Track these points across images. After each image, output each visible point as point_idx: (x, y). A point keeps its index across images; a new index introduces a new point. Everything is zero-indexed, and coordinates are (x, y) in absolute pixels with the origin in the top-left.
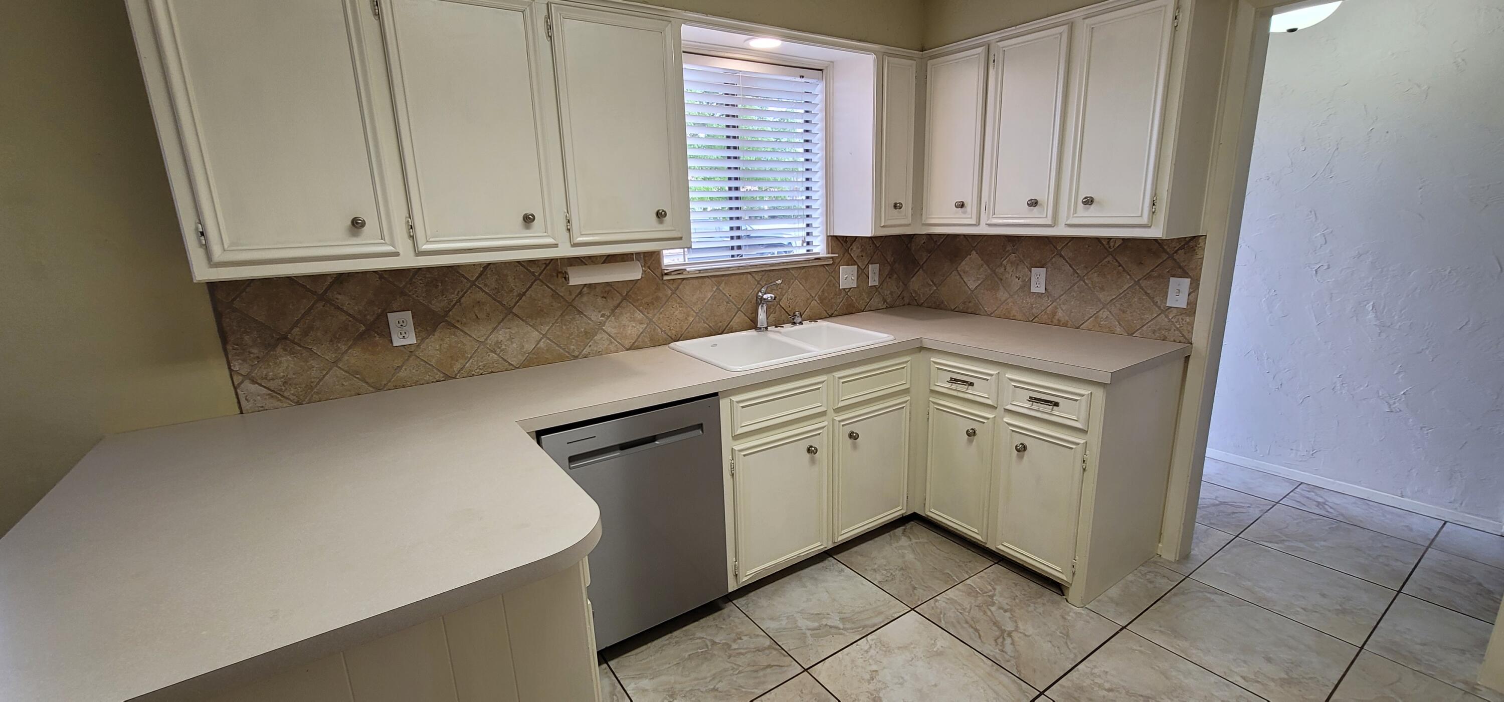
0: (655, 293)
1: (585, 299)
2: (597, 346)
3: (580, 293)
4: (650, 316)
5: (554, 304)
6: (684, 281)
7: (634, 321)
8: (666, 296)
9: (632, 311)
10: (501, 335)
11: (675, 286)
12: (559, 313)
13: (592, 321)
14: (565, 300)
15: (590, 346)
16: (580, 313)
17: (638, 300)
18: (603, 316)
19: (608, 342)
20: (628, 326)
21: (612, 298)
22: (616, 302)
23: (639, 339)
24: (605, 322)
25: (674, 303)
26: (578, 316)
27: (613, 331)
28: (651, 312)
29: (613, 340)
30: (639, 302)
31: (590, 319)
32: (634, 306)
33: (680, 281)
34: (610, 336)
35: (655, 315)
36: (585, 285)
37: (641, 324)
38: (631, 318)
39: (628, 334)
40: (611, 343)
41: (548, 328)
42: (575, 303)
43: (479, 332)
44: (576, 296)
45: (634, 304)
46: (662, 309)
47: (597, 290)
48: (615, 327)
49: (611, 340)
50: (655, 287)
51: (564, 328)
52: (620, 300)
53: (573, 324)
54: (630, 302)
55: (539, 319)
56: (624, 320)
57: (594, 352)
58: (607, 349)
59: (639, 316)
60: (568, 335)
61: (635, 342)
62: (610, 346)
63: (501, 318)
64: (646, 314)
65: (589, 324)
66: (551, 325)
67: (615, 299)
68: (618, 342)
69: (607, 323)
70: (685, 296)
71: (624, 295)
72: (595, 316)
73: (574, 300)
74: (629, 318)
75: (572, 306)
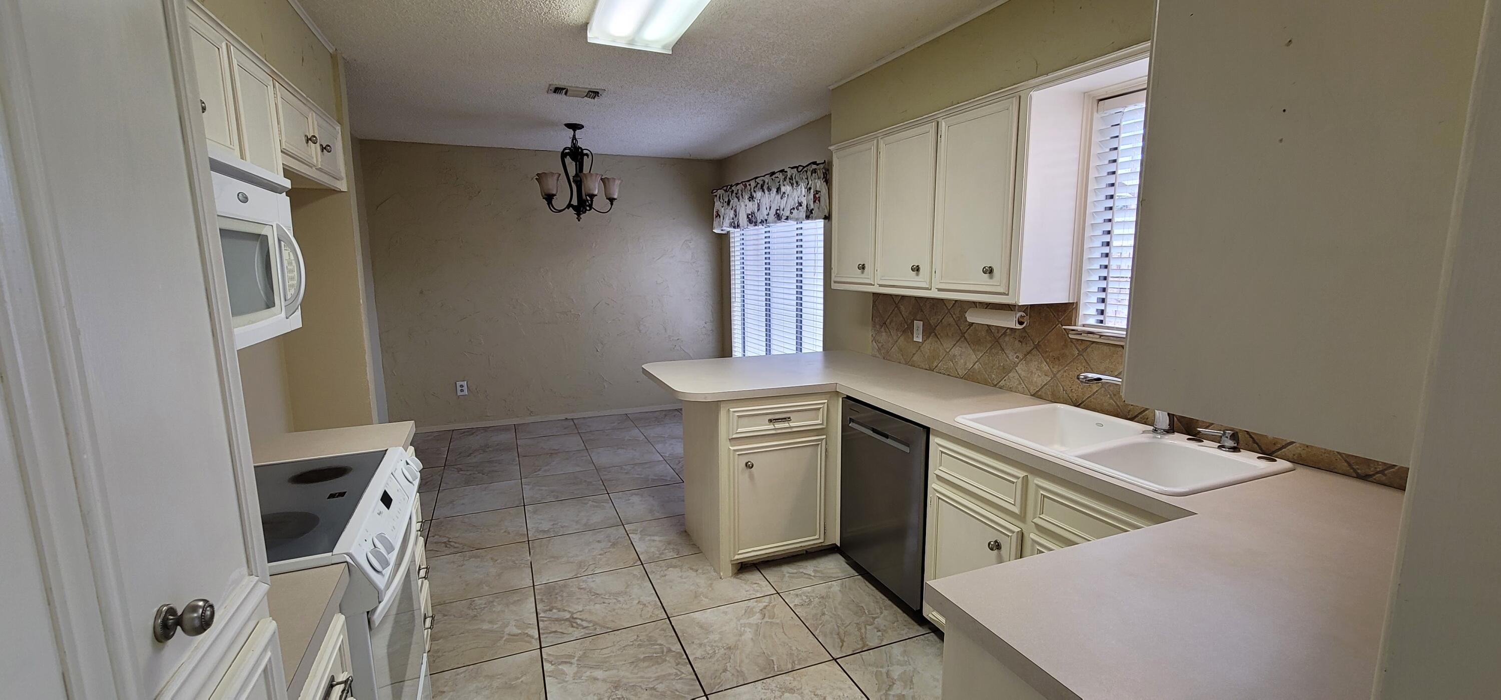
0: (1063, 349)
1: (1007, 339)
2: (1009, 382)
3: (1005, 333)
4: (1055, 370)
5: (988, 337)
6: (1094, 345)
7: (1041, 371)
8: (1073, 355)
9: (1039, 360)
10: (956, 351)
11: (1083, 348)
12: (989, 345)
13: (1009, 359)
14: (994, 336)
15: (1005, 380)
16: (1003, 350)
17: (1047, 352)
18: (1017, 357)
19: (1018, 382)
20: (1035, 374)
21: (1026, 344)
22: (1029, 349)
23: (1043, 390)
24: (1018, 363)
25: (1079, 365)
26: (1001, 352)
27: (1023, 374)
28: (1057, 366)
29: (1022, 382)
30: (1047, 354)
31: (1008, 357)
32: (1042, 356)
33: (1089, 343)
34: (1020, 377)
35: (1060, 371)
36: (1008, 328)
37: (1046, 375)
38: (1038, 366)
39: (1034, 382)
40: (1020, 384)
41: (981, 355)
42: (1000, 341)
43: (947, 344)
44: (1002, 335)
45: (1043, 354)
46: (1067, 368)
47: (1016, 334)
48: (1025, 371)
49: (1020, 381)
50: (1063, 343)
51: (991, 358)
52: (1032, 347)
53: (996, 357)
54: (1039, 352)
55: (977, 346)
56: (1033, 365)
57: (1007, 386)
58: (1016, 388)
59: (1045, 367)
60: (992, 365)
61: (1038, 391)
62: (1019, 387)
63: (958, 338)
64: (1051, 367)
65: (1007, 361)
66: (983, 353)
67: (1028, 345)
68: (1025, 385)
69: (1019, 365)
70: (1092, 361)
71: (1036, 343)
72: (1012, 356)
73: (999, 337)
74: (1036, 367)
75: (997, 341)
